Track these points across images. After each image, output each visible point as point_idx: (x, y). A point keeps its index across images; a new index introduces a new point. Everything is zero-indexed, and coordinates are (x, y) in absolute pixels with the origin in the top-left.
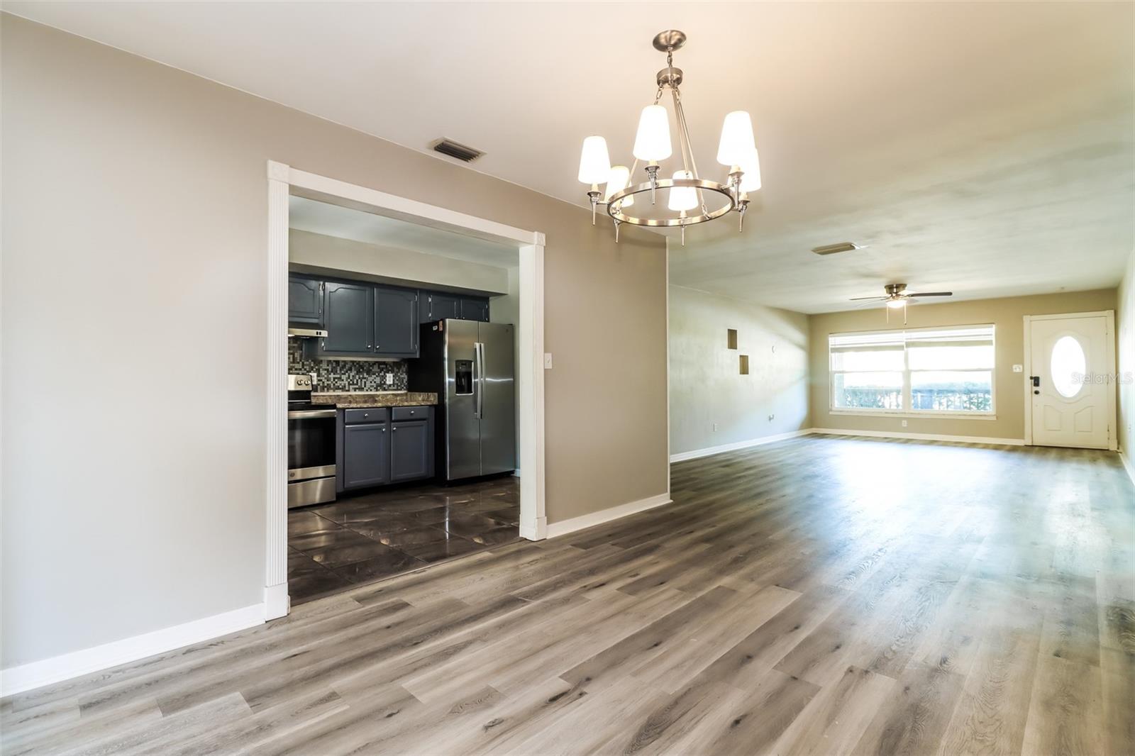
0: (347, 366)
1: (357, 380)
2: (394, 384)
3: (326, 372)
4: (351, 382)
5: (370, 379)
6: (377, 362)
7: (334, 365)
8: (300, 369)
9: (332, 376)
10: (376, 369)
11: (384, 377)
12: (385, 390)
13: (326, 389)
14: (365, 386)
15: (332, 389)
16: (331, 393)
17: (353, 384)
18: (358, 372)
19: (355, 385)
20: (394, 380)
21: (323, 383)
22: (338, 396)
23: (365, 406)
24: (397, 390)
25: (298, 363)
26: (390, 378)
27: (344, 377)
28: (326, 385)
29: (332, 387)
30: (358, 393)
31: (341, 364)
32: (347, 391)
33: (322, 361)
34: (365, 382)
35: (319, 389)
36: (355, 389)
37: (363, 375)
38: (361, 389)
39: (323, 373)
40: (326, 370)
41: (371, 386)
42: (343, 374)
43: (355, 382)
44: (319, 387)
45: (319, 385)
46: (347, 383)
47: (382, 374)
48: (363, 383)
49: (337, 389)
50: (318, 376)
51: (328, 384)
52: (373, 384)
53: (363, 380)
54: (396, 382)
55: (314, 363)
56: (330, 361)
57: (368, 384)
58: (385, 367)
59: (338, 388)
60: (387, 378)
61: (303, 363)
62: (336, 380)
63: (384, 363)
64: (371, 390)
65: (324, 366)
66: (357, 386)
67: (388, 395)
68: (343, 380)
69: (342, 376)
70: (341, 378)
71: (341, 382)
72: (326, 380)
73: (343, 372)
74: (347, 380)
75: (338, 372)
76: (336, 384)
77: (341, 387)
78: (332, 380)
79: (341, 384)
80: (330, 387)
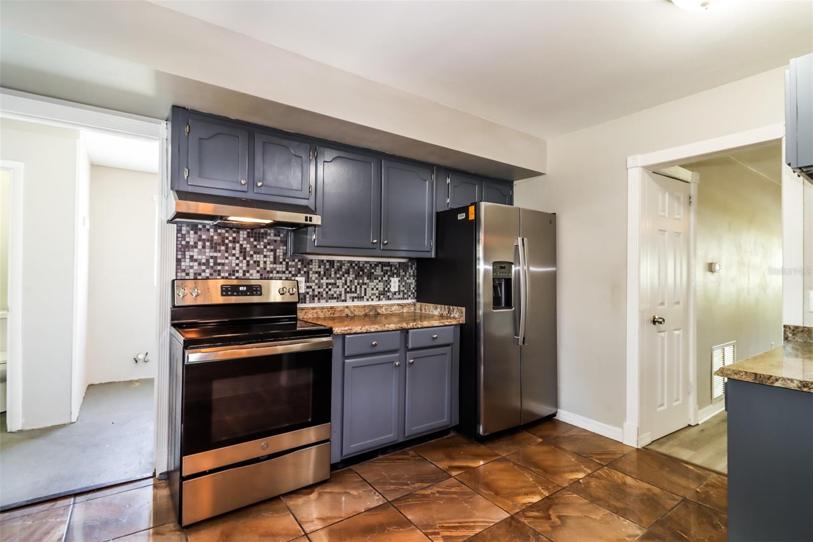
0: (344, 268)
1: (356, 287)
2: (399, 291)
3: (317, 275)
4: (348, 290)
5: (372, 285)
6: (380, 263)
7: (327, 267)
8: (284, 272)
9: (324, 281)
10: (378, 271)
11: (388, 282)
12: (389, 299)
13: (316, 299)
14: (365, 295)
15: (324, 298)
16: (323, 304)
17: (351, 292)
18: (357, 276)
19: (353, 292)
20: (399, 286)
21: (313, 290)
22: (332, 308)
23: (373, 330)
24: (403, 298)
25: (281, 263)
26: (395, 284)
27: (339, 283)
28: (316, 293)
29: (324, 296)
30: (357, 303)
31: (336, 265)
32: (343, 301)
33: (311, 261)
34: (365, 289)
35: (308, 299)
36: (353, 299)
37: (363, 280)
38: (360, 298)
39: (314, 277)
40: (317, 273)
41: (372, 294)
42: (338, 278)
43: (353, 290)
44: (307, 296)
45: (308, 293)
46: (343, 289)
47: (386, 278)
48: (363, 292)
49: (330, 298)
50: (307, 281)
51: (319, 293)
52: (375, 291)
53: (363, 286)
54: (402, 289)
55: (302, 264)
56: (323, 261)
57: (369, 292)
58: (390, 270)
59: (332, 298)
60: (392, 284)
61: (287, 263)
62: (330, 287)
63: (388, 264)
64: (372, 300)
65: (315, 267)
66: (356, 295)
67: (392, 305)
68: (338, 287)
69: (338, 281)
70: (336, 284)
71: (335, 289)
72: (317, 287)
73: (338, 276)
74: (343, 287)
75: (333, 276)
76: (330, 293)
77: (335, 295)
78: (325, 287)
79: (335, 292)
80: (322, 296)
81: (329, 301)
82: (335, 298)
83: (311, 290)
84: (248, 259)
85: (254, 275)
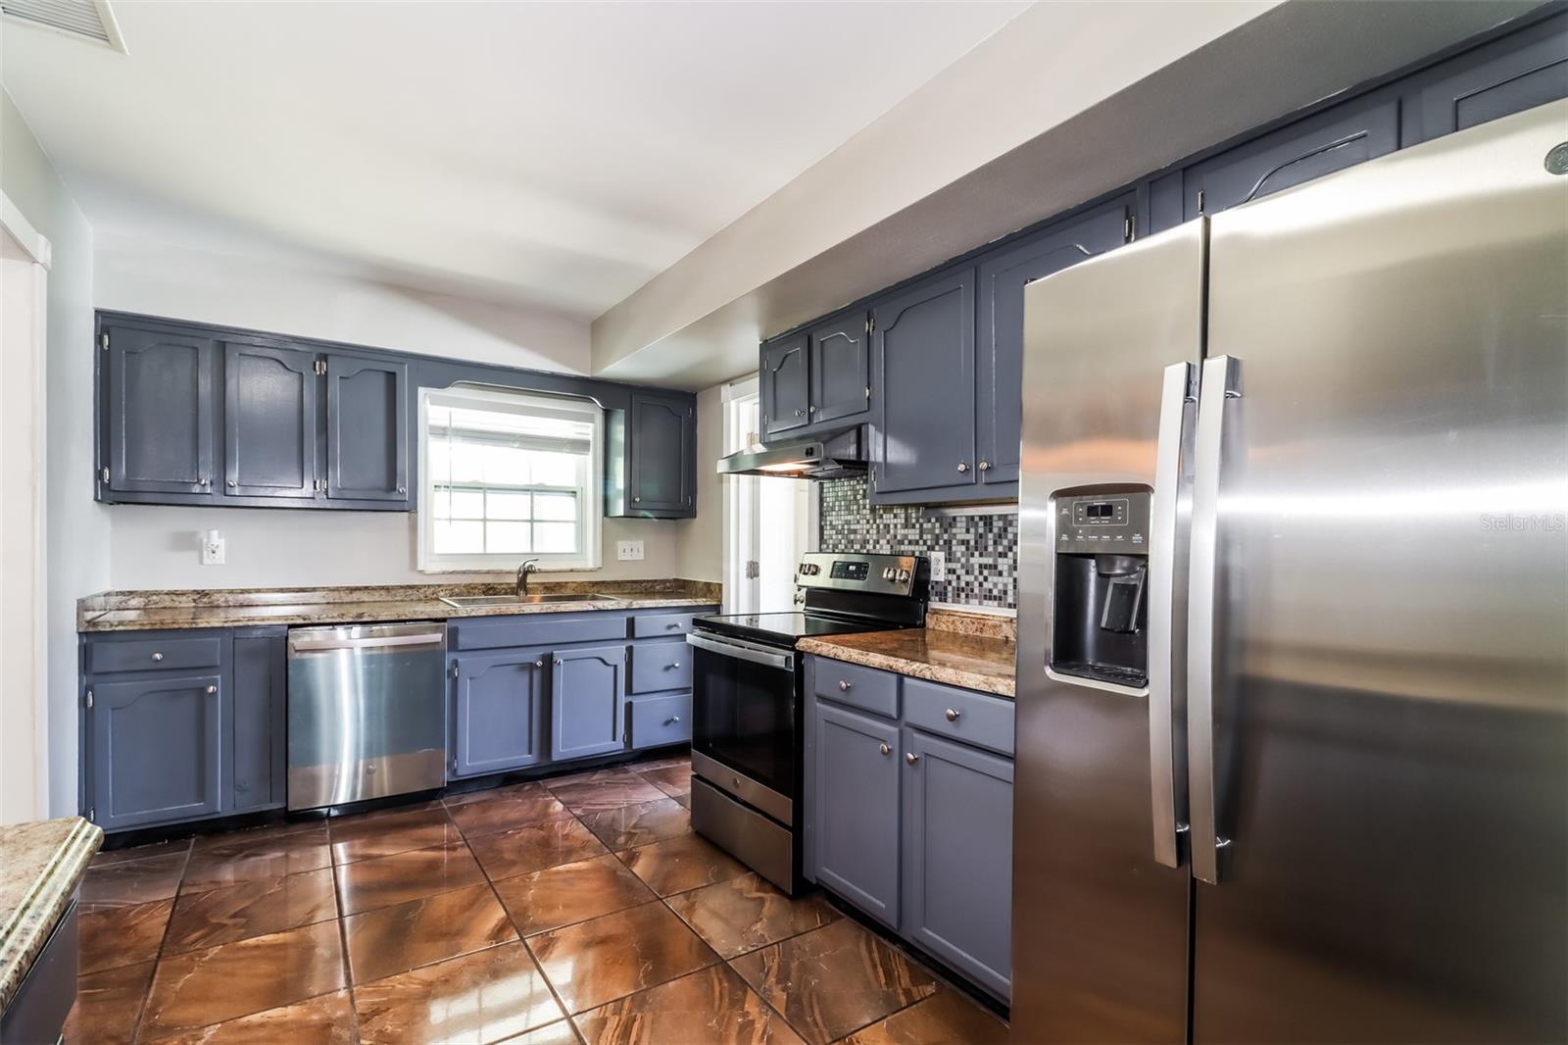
3: (963, 548)
7: (981, 530)
8: (917, 543)
9: (976, 560)
13: (963, 595)
15: (976, 597)
21: (958, 578)
23: (843, 657)
25: (914, 527)
28: (963, 584)
29: (976, 591)
31: (997, 524)
32: (1010, 606)
33: (954, 518)
35: (950, 595)
39: (959, 550)
40: (963, 542)
44: (950, 588)
45: (950, 583)
49: (985, 597)
50: (948, 560)
51: (967, 584)
55: (941, 526)
56: (972, 518)
59: (989, 596)
61: (921, 525)
65: (960, 532)
68: (1000, 574)
69: (1000, 560)
70: (996, 567)
71: (996, 579)
72: (964, 571)
73: (1000, 549)
74: (1010, 575)
75: (990, 549)
76: (985, 585)
77: (995, 592)
78: (977, 572)
79: (995, 585)
80: (972, 590)
81: (985, 602)
82: (995, 598)
83: (955, 577)
84: (878, 521)
85: (884, 547)
